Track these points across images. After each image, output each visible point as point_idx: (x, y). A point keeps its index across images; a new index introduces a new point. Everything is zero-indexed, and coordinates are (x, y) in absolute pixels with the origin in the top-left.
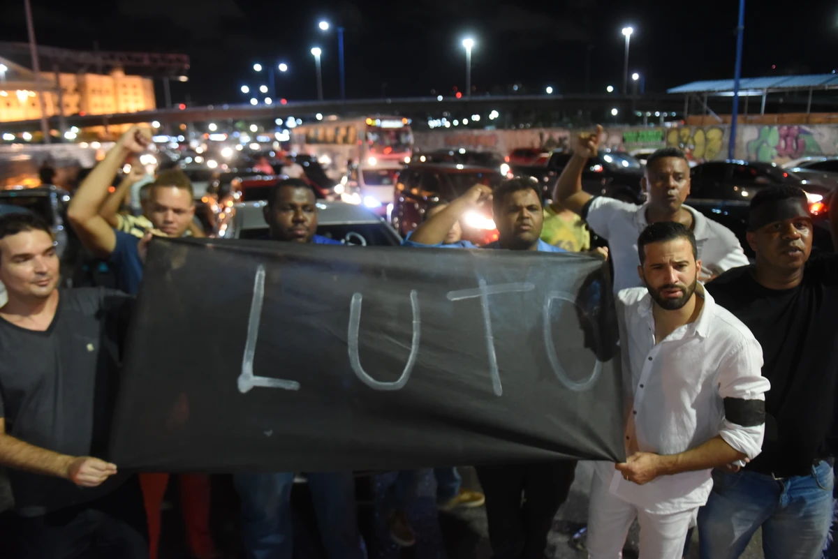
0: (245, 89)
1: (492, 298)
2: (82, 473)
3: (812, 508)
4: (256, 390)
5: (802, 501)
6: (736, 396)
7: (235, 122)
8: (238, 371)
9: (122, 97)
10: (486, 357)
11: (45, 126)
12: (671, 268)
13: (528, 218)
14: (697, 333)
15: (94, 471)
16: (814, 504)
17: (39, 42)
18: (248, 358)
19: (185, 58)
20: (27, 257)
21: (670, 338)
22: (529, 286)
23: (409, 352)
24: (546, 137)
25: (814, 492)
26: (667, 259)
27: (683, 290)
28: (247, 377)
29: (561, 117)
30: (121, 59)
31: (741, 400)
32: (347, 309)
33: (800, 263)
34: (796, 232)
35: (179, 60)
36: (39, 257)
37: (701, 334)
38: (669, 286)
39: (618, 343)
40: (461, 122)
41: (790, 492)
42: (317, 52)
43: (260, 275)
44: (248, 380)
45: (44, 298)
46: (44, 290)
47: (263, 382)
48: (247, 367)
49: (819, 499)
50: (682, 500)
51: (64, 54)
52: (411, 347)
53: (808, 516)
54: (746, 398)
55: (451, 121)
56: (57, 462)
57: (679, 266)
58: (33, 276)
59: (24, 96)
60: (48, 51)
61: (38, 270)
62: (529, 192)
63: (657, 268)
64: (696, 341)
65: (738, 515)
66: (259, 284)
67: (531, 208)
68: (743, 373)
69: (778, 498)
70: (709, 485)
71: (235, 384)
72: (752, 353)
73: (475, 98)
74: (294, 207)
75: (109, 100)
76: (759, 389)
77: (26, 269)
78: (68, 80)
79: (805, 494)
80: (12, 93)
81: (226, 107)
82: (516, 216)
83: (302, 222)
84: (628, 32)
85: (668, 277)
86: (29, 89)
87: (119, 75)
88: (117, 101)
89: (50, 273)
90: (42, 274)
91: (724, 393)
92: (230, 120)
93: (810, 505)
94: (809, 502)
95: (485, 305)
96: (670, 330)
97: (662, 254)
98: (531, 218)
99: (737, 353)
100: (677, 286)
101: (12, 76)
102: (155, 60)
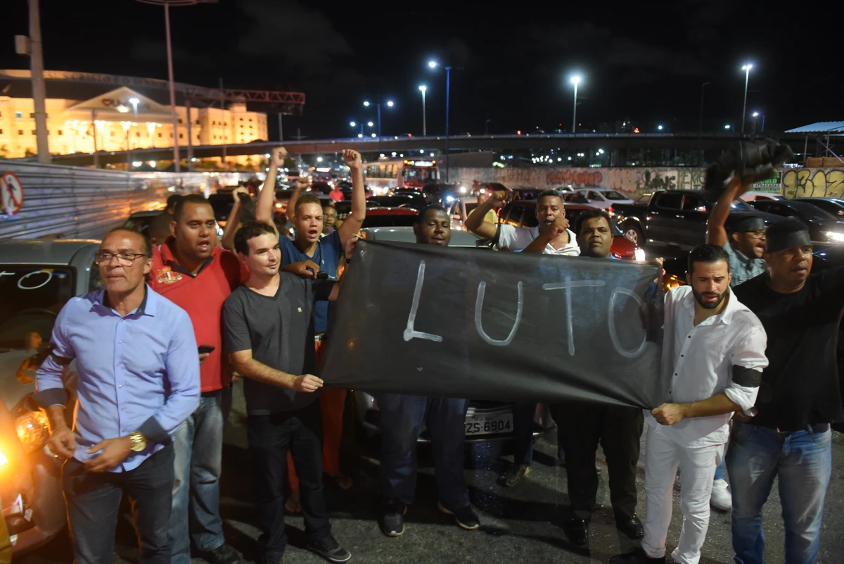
0: (353, 124)
1: (573, 290)
2: (305, 382)
3: (808, 457)
4: (414, 339)
5: (799, 451)
6: (741, 365)
8: (405, 327)
9: (239, 130)
10: (566, 330)
11: (176, 154)
12: (713, 282)
13: (598, 237)
14: (722, 321)
15: (312, 383)
16: (810, 454)
17: (176, 79)
18: (412, 318)
19: (303, 95)
20: (263, 251)
21: (703, 324)
22: (600, 283)
23: (514, 322)
24: (653, 176)
25: (810, 445)
26: (710, 275)
27: (718, 296)
28: (410, 331)
29: (672, 156)
30: (245, 95)
31: (743, 368)
32: (476, 292)
33: (804, 278)
34: (804, 256)
35: (296, 97)
36: (271, 250)
37: (725, 322)
38: (710, 293)
39: (662, 327)
40: (565, 159)
41: (791, 443)
42: (423, 89)
43: (422, 267)
44: (410, 333)
45: (271, 276)
46: (274, 271)
47: (420, 335)
48: (411, 324)
49: (814, 451)
50: (705, 439)
51: (196, 90)
52: (515, 318)
53: (806, 464)
54: (747, 367)
55: (555, 159)
56: (288, 379)
57: (717, 280)
58: (268, 262)
59: (152, 127)
60: (183, 87)
61: (271, 258)
62: (599, 219)
63: (702, 280)
64: (722, 326)
65: (753, 460)
66: (421, 272)
67: (600, 229)
68: (748, 347)
69: (781, 447)
70: (726, 429)
71: (402, 335)
72: (757, 337)
73: (579, 135)
74: (436, 222)
75: (228, 132)
76: (759, 363)
77: (264, 258)
78: (195, 112)
79: (803, 446)
80: (141, 124)
82: (589, 235)
83: (442, 232)
84: (747, 68)
85: (710, 286)
87: (240, 110)
88: (234, 133)
89: (277, 260)
90: (273, 261)
91: (734, 363)
92: (336, 154)
93: (806, 455)
94: (805, 452)
95: (568, 294)
96: (704, 319)
97: (708, 270)
98: (601, 237)
99: (747, 336)
100: (715, 294)
101: (144, 108)
102: (275, 98)
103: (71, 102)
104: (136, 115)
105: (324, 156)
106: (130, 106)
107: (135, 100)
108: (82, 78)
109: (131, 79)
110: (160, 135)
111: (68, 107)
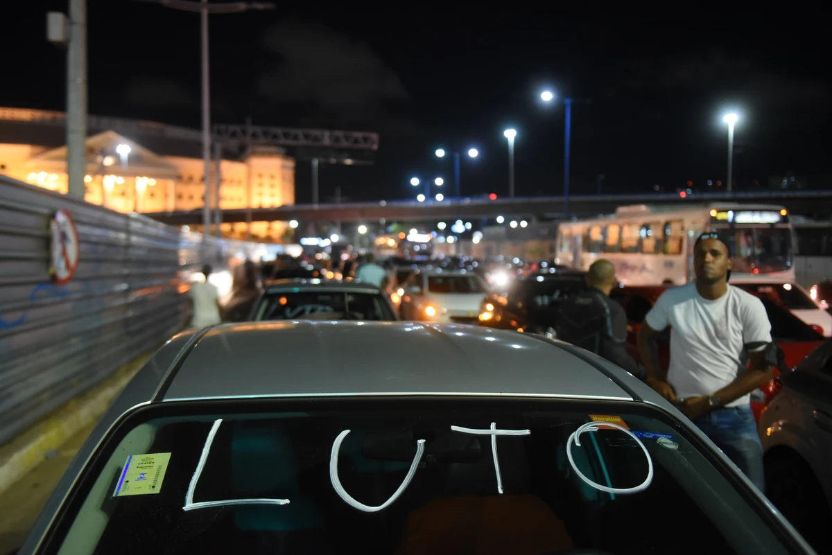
0: (415, 182)
7: (389, 223)
9: (255, 189)
35: (366, 139)
42: (511, 134)
59: (144, 183)
75: (240, 192)
80: (130, 179)
81: (383, 203)
86: (150, 176)
88: (249, 193)
92: (383, 221)
101: (134, 160)
102: (337, 140)
103: (37, 149)
104: (125, 167)
105: (368, 224)
106: (117, 156)
107: (125, 149)
108: (54, 119)
109: (119, 122)
110: (152, 195)
111: (34, 156)
